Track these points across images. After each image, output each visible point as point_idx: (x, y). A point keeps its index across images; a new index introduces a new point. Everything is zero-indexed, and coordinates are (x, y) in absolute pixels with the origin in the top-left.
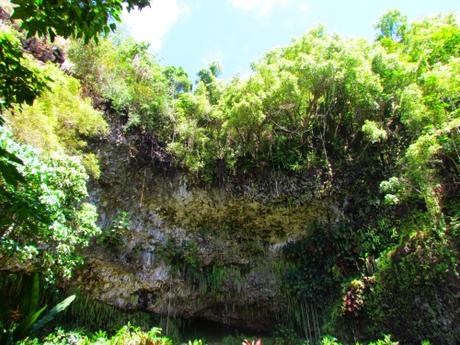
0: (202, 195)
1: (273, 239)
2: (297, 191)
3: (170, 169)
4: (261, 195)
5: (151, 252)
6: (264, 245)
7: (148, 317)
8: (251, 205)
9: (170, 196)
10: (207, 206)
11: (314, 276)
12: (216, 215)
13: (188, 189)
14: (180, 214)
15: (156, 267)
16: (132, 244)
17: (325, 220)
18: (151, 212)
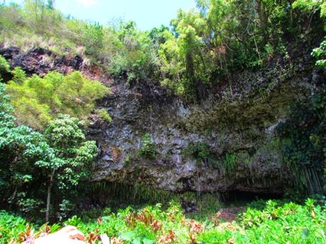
0: (196, 108)
1: (266, 124)
2: (263, 82)
3: (167, 98)
4: (236, 94)
5: (179, 154)
6: (260, 130)
7: (193, 194)
8: (232, 104)
9: (176, 116)
10: (203, 115)
12: (213, 119)
13: (185, 107)
14: (188, 125)
15: (185, 163)
16: (164, 152)
18: (170, 129)
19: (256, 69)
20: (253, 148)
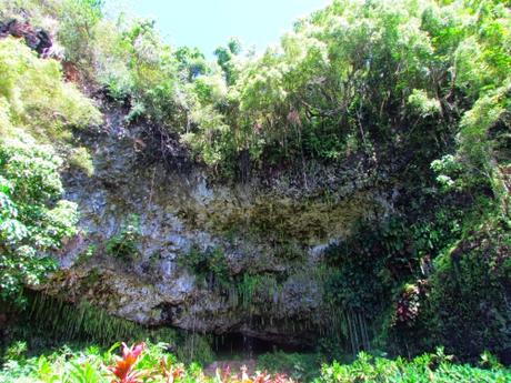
0: (224, 192)
1: (312, 241)
2: (335, 182)
3: (185, 164)
4: (293, 188)
5: (172, 261)
6: (303, 248)
7: (174, 333)
8: (282, 201)
9: (188, 196)
10: (230, 205)
11: (361, 282)
12: (243, 216)
13: (208, 187)
14: (202, 216)
15: (178, 277)
16: (147, 253)
17: (371, 215)
18: (168, 216)
19: (328, 162)
20: (285, 272)
